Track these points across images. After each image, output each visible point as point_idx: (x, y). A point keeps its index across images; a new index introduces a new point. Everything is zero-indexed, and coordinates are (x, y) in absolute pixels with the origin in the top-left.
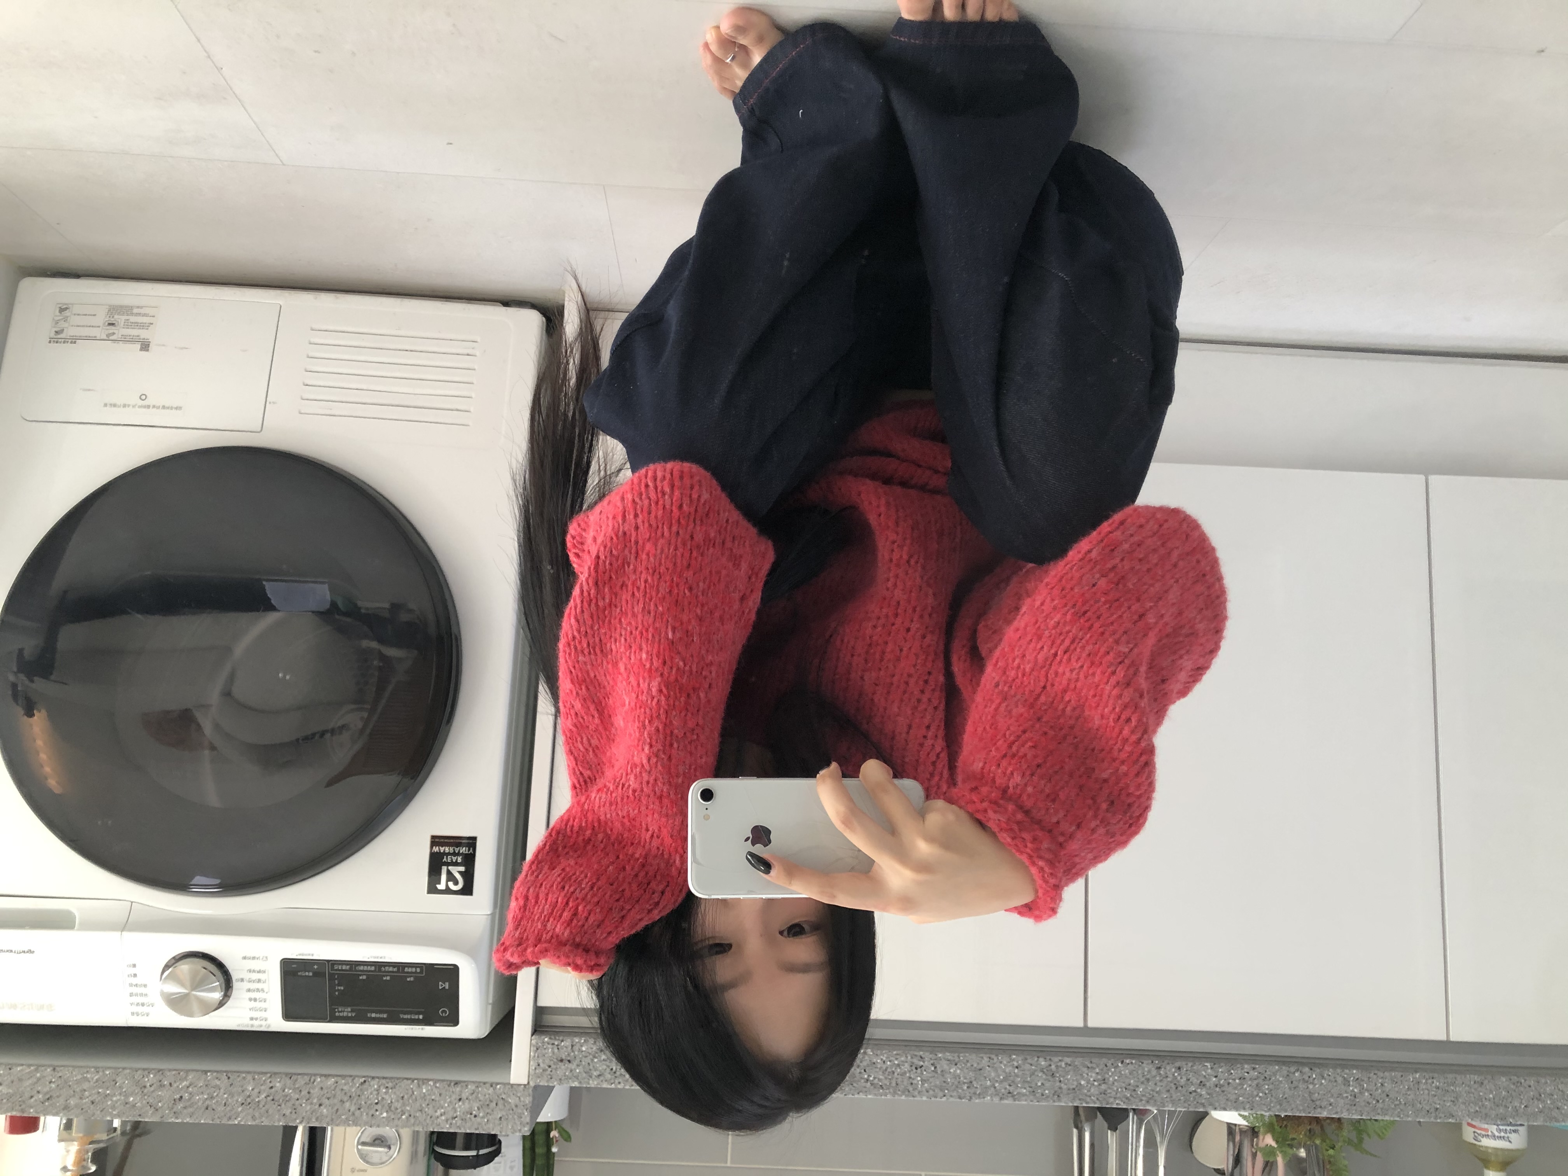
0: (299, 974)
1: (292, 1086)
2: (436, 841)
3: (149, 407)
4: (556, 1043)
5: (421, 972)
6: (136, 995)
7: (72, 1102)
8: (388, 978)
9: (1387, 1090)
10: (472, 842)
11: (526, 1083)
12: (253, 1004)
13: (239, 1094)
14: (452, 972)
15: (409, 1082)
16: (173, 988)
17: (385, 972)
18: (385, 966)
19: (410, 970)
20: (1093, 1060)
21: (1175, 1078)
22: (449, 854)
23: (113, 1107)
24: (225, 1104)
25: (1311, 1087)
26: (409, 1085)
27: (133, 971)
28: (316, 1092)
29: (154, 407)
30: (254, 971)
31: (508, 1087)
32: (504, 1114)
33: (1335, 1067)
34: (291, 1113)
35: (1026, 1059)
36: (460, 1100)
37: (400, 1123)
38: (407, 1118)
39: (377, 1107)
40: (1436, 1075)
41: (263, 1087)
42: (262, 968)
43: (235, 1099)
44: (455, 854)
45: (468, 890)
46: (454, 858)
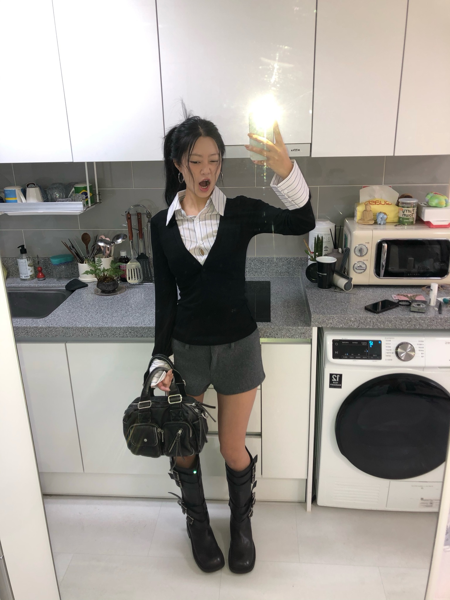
0: (376, 355)
2: (340, 387)
3: (421, 486)
4: (305, 337)
5: (343, 356)
6: (422, 348)
7: (439, 320)
8: (352, 354)
9: (81, 333)
10: (330, 387)
11: (313, 328)
12: (389, 345)
13: (393, 323)
14: (335, 356)
17: (353, 356)
18: (353, 358)
19: (346, 357)
21: (138, 334)
22: (337, 384)
23: (428, 320)
24: (397, 321)
25: (101, 333)
27: (423, 355)
28: (372, 324)
29: (419, 486)
31: (317, 325)
32: (319, 320)
36: (331, 323)
37: (348, 317)
38: (346, 318)
39: (354, 321)
41: (387, 325)
42: (387, 357)
43: (394, 322)
44: (335, 384)
45: (331, 375)
46: (335, 383)
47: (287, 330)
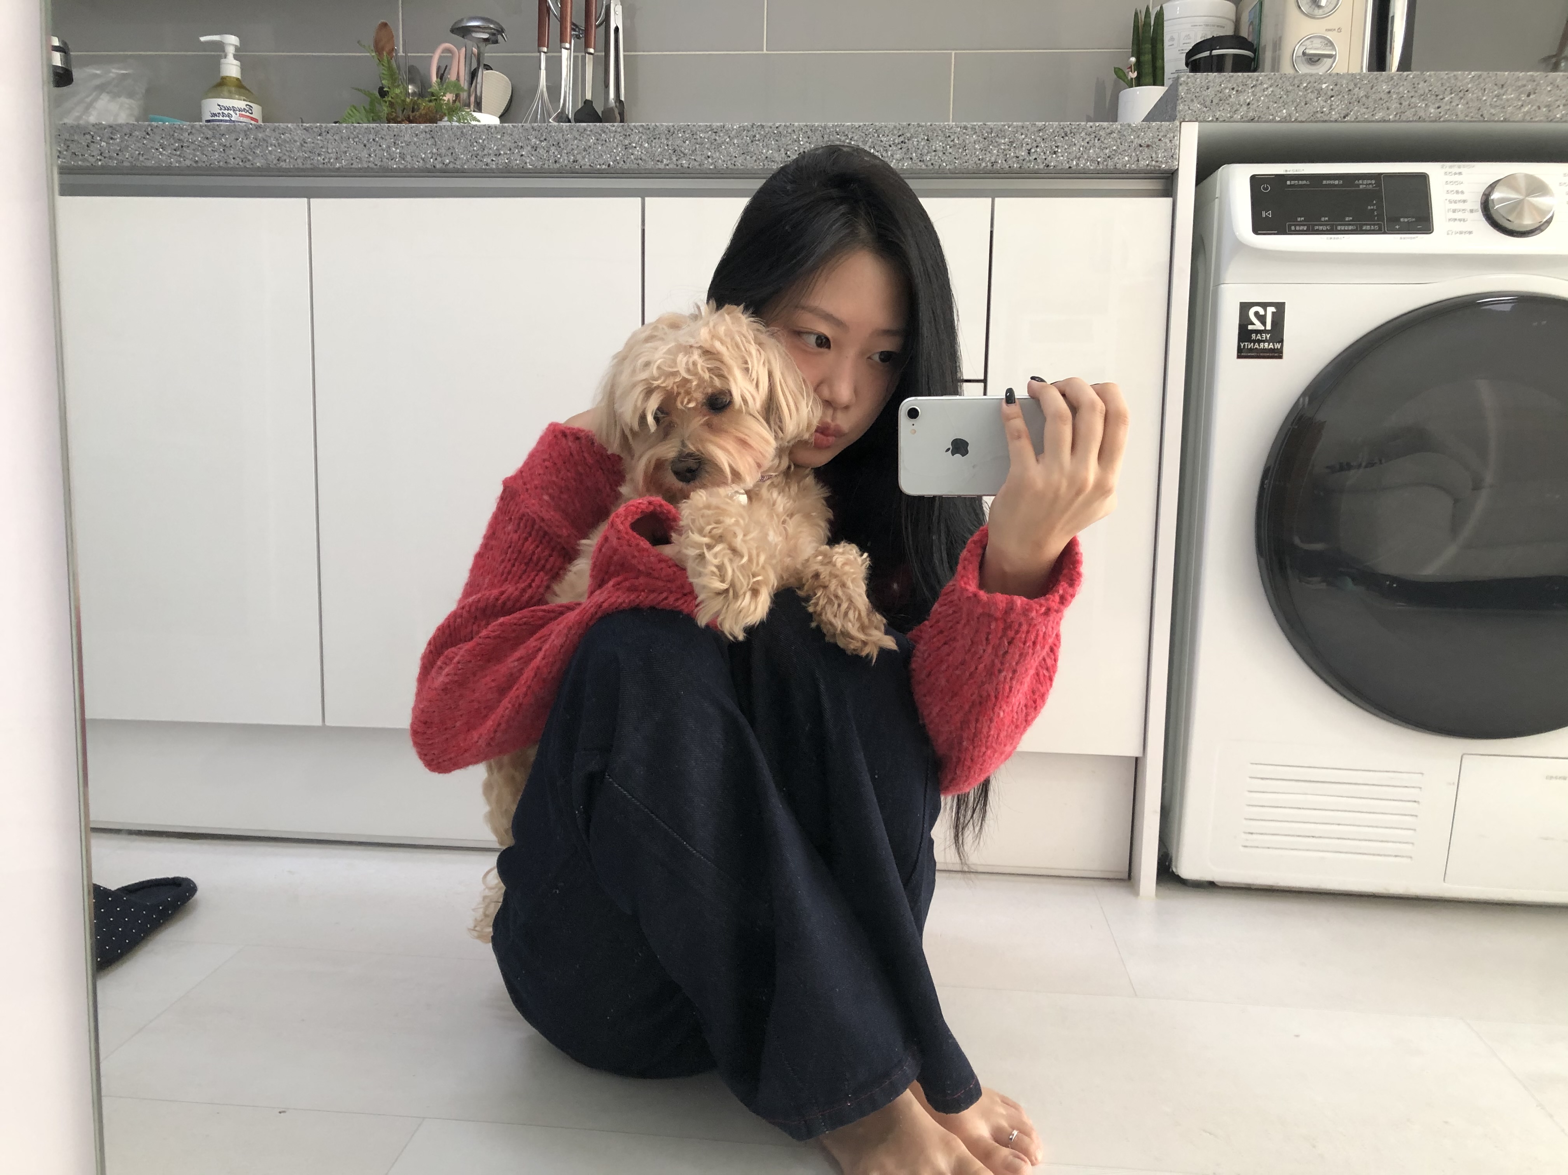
0: (1412, 220)
1: (1417, 109)
2: (1277, 354)
4: (1154, 163)
5: (1290, 226)
8: (1323, 220)
9: (365, 151)
10: (1242, 354)
11: (1183, 123)
12: (1459, 188)
13: (1472, 100)
14: (1260, 227)
15: (1299, 119)
16: (1540, 201)
17: (1326, 225)
18: (1327, 230)
19: (1302, 228)
20: (636, 166)
21: (559, 153)
22: (1266, 341)
24: (1485, 89)
25: (435, 150)
26: (1300, 115)
28: (1394, 105)
30: (1460, 220)
31: (1201, 118)
32: (1204, 92)
33: (413, 169)
34: (1418, 84)
35: (700, 165)
36: (1249, 104)
37: (1309, 79)
38: (1301, 83)
39: (1330, 93)
40: (321, 166)
41: (1448, 107)
42: (1452, 223)
43: (1475, 95)
44: (1259, 341)
45: (1245, 307)
46: (1259, 337)
47: (1090, 135)
